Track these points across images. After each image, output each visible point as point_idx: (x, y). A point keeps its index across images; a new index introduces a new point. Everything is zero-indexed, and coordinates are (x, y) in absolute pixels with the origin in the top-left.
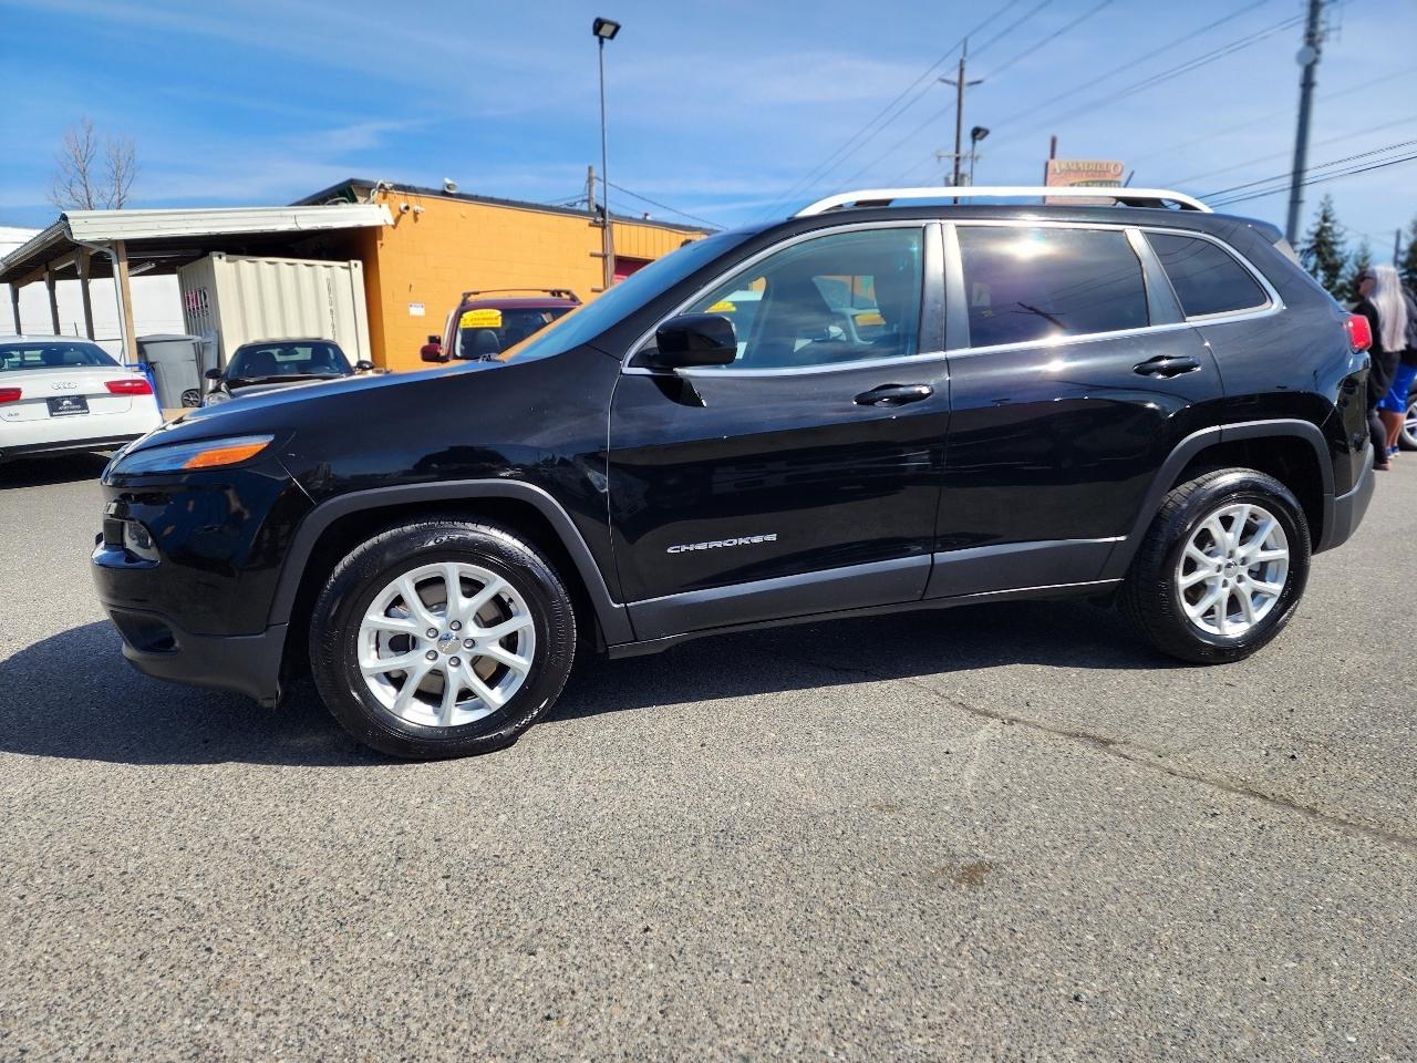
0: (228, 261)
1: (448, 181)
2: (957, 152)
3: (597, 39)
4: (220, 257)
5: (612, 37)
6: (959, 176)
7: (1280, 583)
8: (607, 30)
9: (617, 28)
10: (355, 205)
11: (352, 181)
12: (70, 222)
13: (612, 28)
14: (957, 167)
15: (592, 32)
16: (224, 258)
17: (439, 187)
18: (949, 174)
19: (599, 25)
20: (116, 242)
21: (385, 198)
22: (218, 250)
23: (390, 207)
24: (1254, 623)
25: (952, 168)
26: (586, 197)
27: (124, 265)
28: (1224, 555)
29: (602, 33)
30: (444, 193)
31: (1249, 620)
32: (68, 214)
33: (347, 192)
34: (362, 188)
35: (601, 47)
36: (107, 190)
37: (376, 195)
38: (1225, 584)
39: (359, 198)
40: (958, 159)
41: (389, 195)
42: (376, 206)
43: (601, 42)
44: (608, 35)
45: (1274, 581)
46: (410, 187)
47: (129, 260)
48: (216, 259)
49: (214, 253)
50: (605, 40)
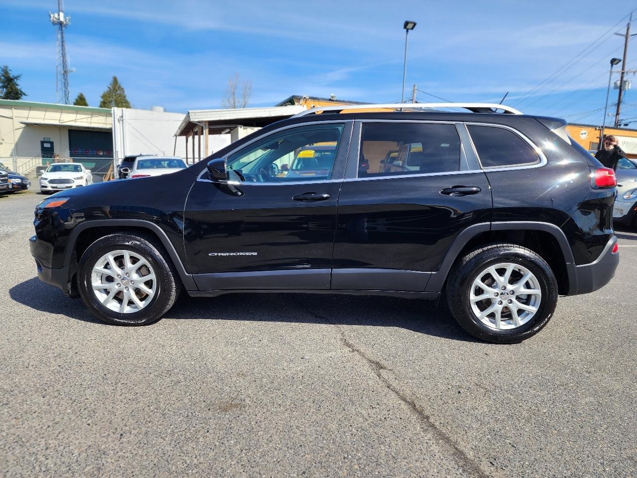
0: (244, 129)
1: (333, 95)
2: (623, 70)
3: (405, 30)
4: (241, 127)
5: (412, 29)
6: (623, 82)
7: (536, 307)
8: (410, 26)
9: (415, 24)
10: (294, 106)
11: (293, 96)
12: (190, 114)
13: (412, 25)
14: (622, 77)
15: (403, 27)
16: (242, 128)
17: (329, 97)
18: (617, 81)
19: (407, 24)
20: (206, 122)
21: (306, 102)
22: (240, 124)
23: (307, 106)
24: (518, 326)
25: (619, 78)
26: (412, 98)
27: (207, 130)
28: (499, 288)
29: (408, 27)
30: (330, 100)
31: (516, 324)
32: (190, 111)
33: (291, 101)
34: (297, 99)
35: (407, 34)
36: (241, 100)
37: (302, 101)
38: (501, 303)
39: (296, 103)
40: (623, 73)
41: (308, 102)
42: (302, 106)
43: (407, 31)
44: (411, 28)
45: (533, 305)
46: (316, 98)
47: (209, 128)
48: (239, 128)
49: (239, 126)
50: (409, 31)
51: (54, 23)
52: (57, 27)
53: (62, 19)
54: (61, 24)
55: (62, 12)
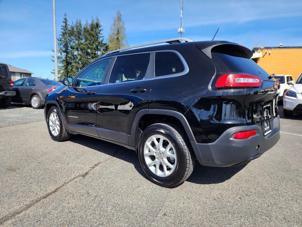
1: (281, 44)
21: (261, 51)
23: (263, 53)
28: (157, 150)
30: (279, 48)
34: (256, 49)
42: (259, 53)
51: (179, 33)
52: (180, 34)
53: (182, 31)
54: (181, 32)
55: (182, 27)
